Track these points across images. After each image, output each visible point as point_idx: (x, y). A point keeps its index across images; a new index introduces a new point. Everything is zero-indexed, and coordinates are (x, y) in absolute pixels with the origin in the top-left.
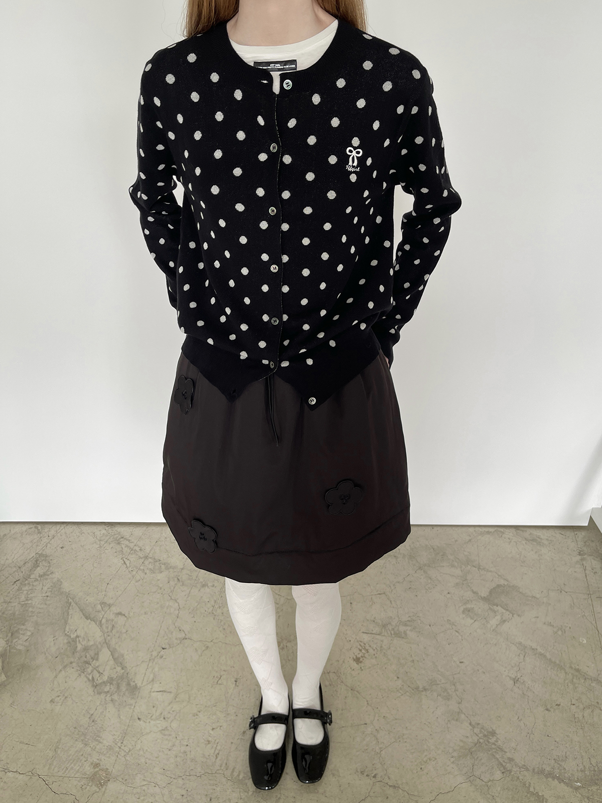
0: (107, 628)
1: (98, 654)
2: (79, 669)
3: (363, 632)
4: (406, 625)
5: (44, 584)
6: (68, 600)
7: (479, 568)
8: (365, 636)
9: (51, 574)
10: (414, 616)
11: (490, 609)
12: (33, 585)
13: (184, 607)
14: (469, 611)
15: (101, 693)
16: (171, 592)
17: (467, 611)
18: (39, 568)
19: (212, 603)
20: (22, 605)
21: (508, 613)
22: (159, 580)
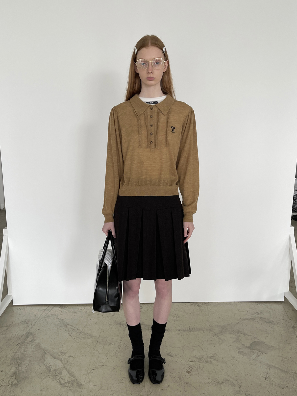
0: (65, 362)
1: (61, 372)
2: (53, 378)
3: (190, 361)
4: (211, 358)
5: (32, 345)
6: (44, 351)
7: (244, 335)
8: (191, 363)
9: (35, 340)
10: (214, 354)
11: (251, 351)
12: (26, 345)
13: (101, 353)
14: (241, 352)
15: (65, 387)
16: (95, 347)
17: (240, 352)
18: (28, 338)
19: (115, 351)
20: (22, 354)
21: (260, 353)
22: (88, 342)
